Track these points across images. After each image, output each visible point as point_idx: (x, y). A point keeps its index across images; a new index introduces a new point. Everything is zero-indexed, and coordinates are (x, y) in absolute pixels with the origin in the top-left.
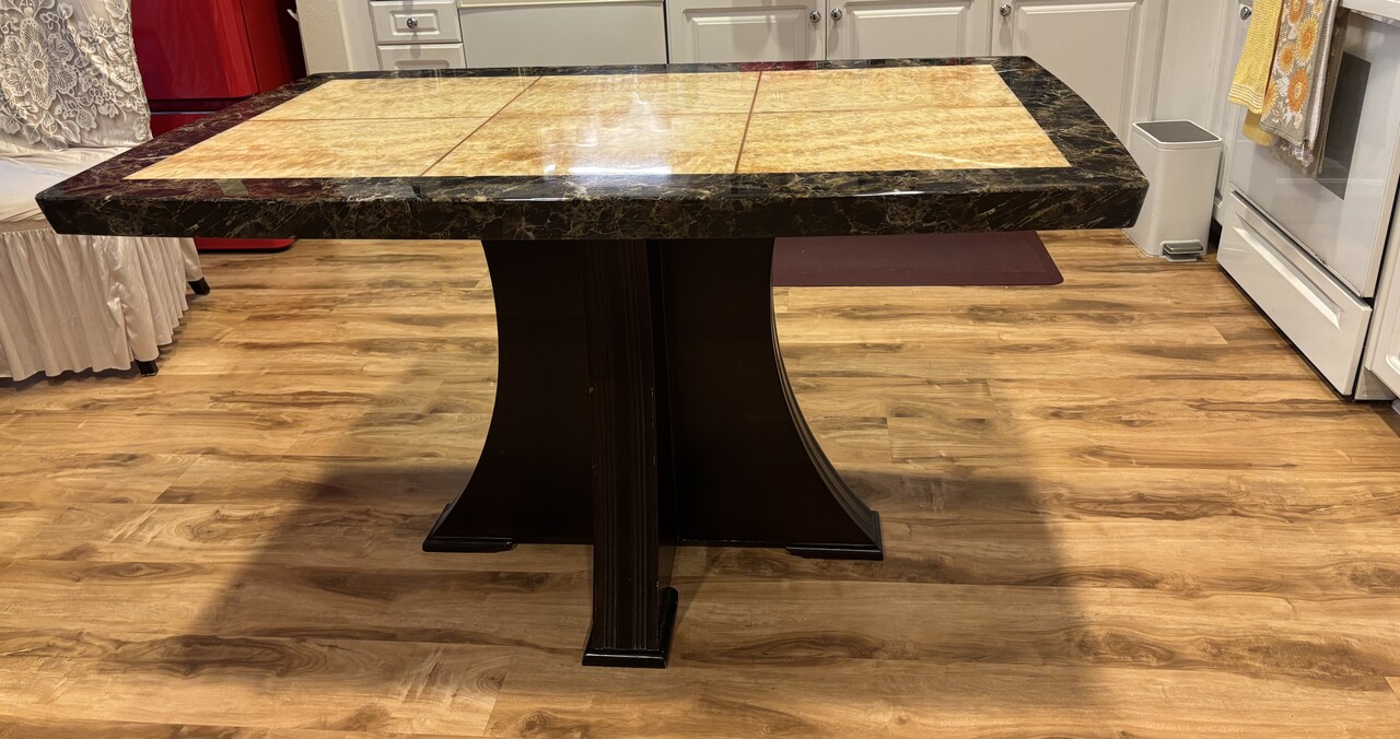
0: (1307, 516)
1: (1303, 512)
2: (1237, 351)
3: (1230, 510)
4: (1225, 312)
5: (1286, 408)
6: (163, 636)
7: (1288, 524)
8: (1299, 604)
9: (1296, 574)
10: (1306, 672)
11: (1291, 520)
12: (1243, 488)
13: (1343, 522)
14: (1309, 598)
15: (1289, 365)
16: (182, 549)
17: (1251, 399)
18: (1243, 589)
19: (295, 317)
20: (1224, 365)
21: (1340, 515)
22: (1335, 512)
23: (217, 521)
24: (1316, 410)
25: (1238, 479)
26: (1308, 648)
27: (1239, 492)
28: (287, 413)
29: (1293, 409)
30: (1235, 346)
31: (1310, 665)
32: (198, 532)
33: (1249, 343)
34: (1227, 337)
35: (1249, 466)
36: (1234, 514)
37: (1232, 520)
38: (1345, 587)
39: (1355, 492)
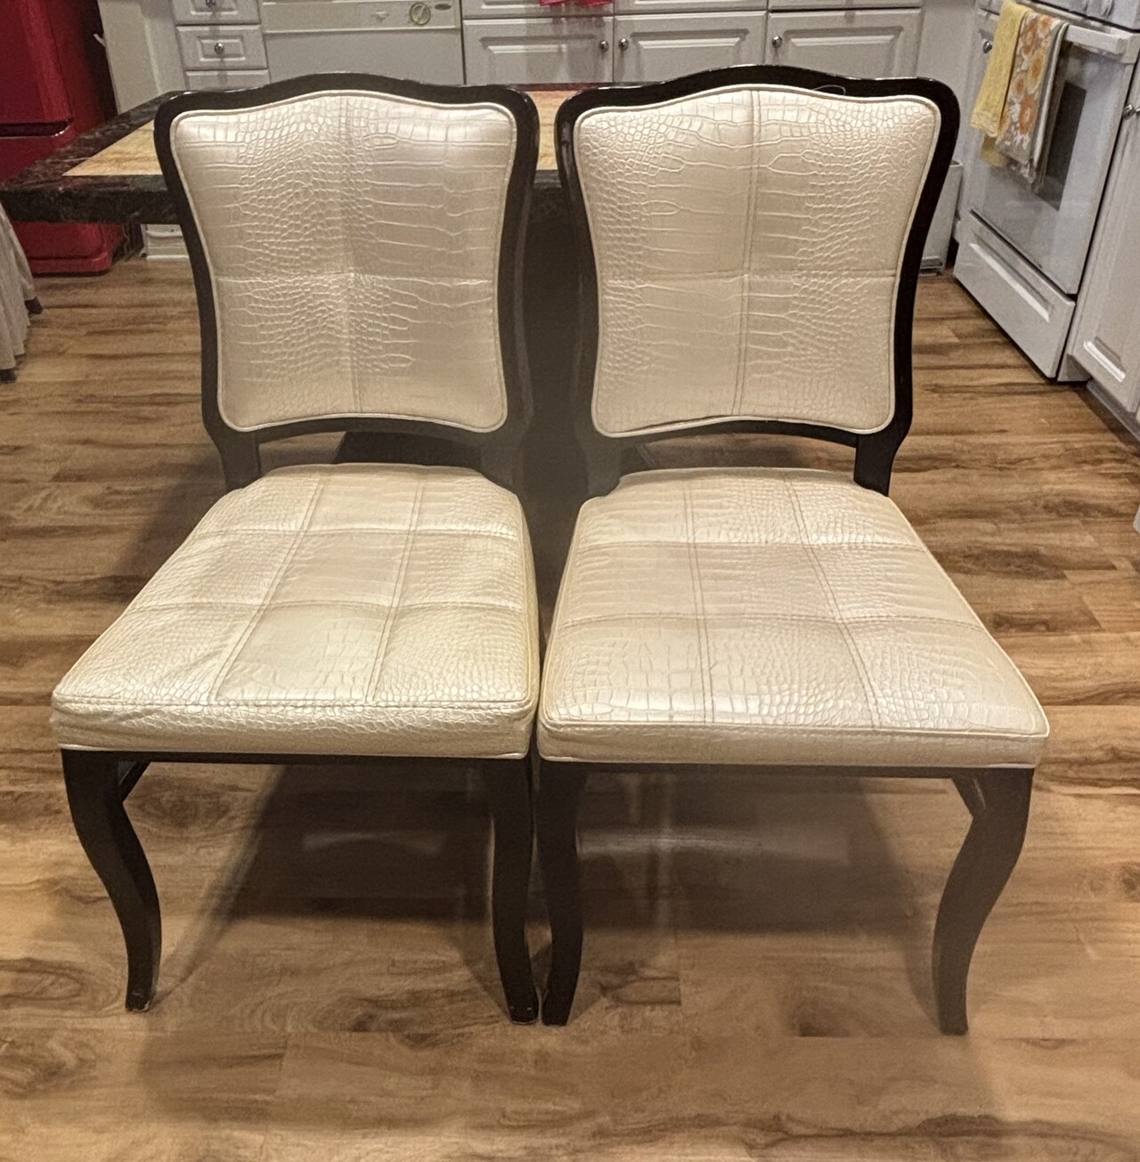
0: (1012, 467)
1: (1010, 463)
2: (965, 346)
3: (954, 464)
4: (958, 316)
5: (1003, 389)
6: (93, 577)
7: (998, 472)
8: (1003, 526)
9: (1002, 506)
10: (1005, 569)
11: (1000, 469)
12: (965, 448)
13: (1042, 469)
14: (1009, 521)
15: (1008, 356)
16: (87, 515)
17: (975, 383)
18: (961, 517)
19: (132, 332)
20: (955, 358)
21: (1040, 465)
22: (1034, 463)
23: (111, 494)
24: (1026, 390)
25: (963, 442)
26: (1008, 554)
27: (963, 452)
28: (147, 411)
29: (1009, 390)
30: (965, 342)
31: (1009, 565)
32: (96, 502)
33: (977, 341)
34: (959, 336)
35: (971, 432)
36: (957, 467)
37: (956, 471)
38: (1038, 513)
39: (1052, 449)
